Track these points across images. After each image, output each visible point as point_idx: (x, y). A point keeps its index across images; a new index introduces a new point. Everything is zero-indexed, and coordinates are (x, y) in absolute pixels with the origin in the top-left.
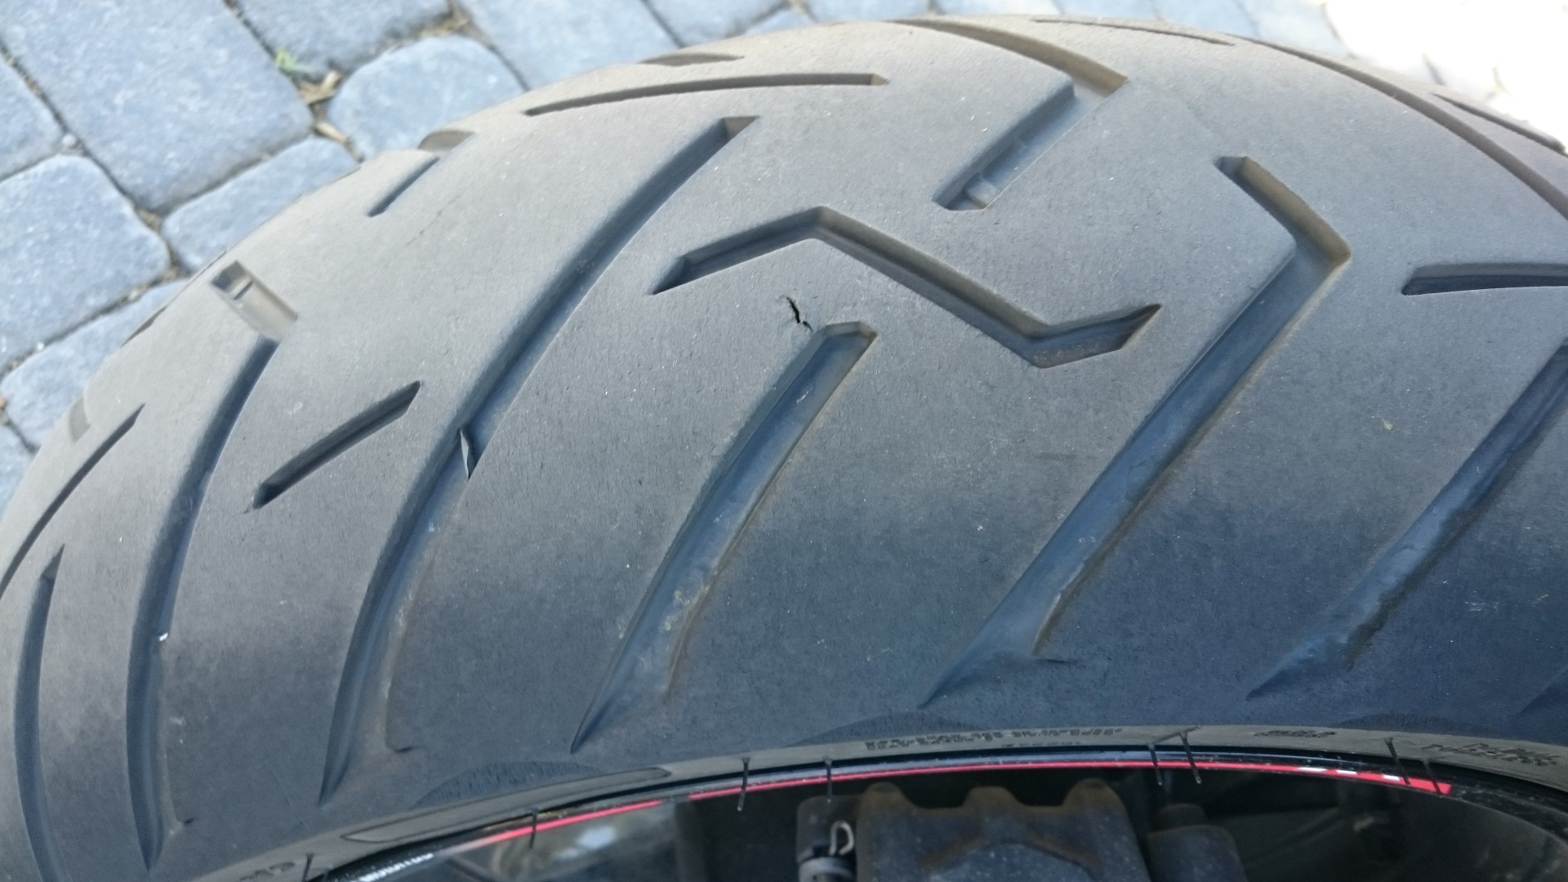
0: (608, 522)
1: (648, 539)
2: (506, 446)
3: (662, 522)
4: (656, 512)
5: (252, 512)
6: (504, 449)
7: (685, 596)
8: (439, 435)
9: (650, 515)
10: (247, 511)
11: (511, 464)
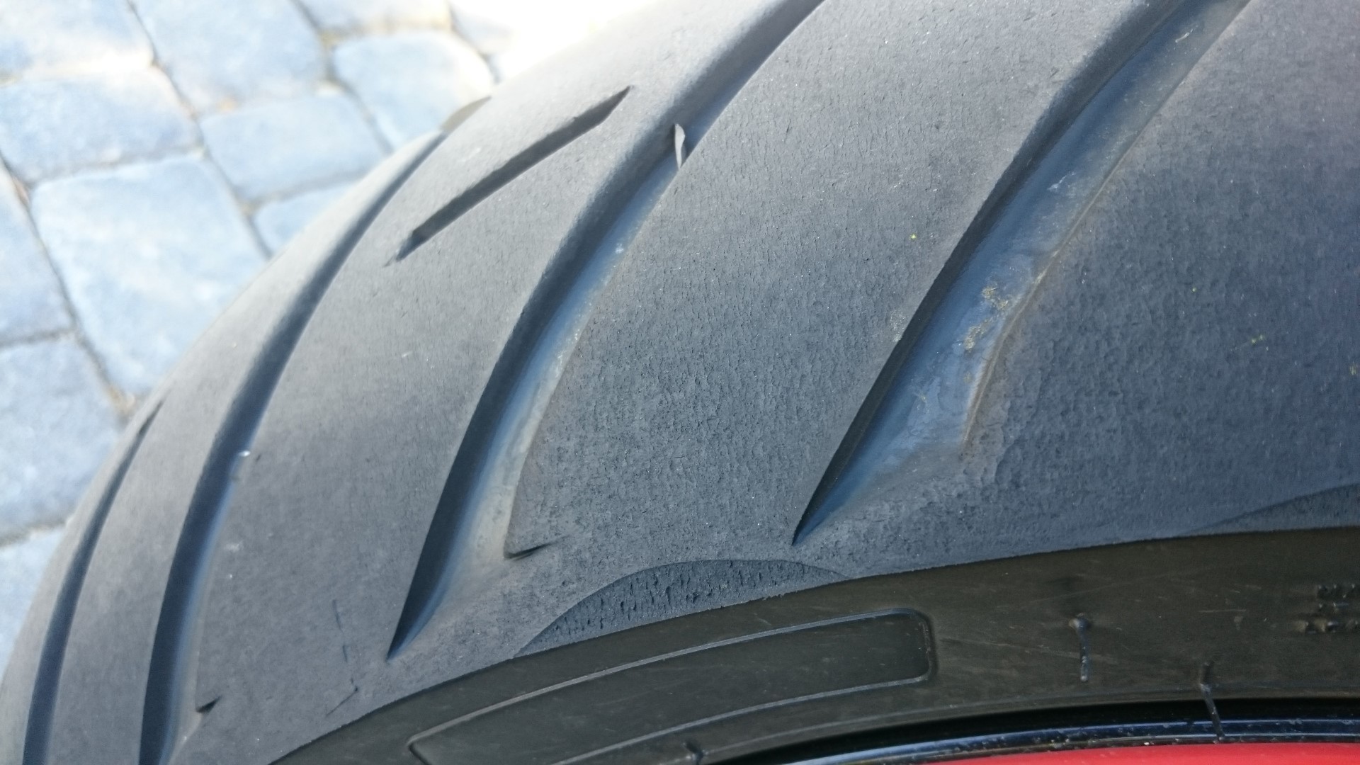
0: (885, 181)
1: (947, 197)
2: (739, 119)
3: (972, 171)
4: (962, 161)
5: (394, 264)
6: (735, 122)
7: (1001, 294)
8: (648, 126)
9: (953, 166)
10: (388, 264)
11: (743, 135)
